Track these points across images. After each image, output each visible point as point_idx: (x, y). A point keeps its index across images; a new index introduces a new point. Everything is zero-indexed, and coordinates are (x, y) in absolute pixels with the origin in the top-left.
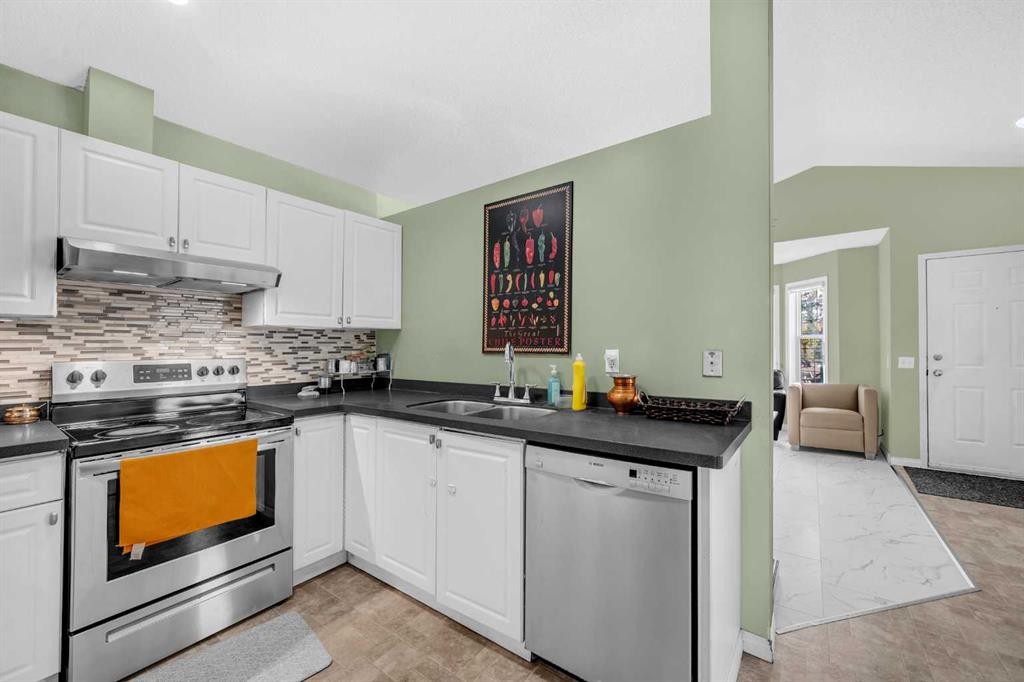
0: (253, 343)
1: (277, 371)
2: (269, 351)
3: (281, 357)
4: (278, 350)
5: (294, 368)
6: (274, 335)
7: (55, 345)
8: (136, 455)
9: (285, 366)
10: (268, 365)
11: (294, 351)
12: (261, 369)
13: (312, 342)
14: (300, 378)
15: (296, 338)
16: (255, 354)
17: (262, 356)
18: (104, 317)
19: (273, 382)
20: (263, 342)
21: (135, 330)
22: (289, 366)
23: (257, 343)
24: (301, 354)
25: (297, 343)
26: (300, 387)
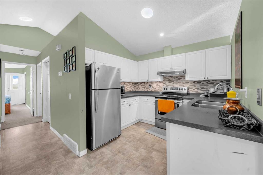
0: (190, 84)
1: (196, 90)
2: (194, 85)
3: (197, 87)
4: (196, 85)
5: (201, 89)
6: (195, 82)
7: (164, 84)
8: (160, 99)
9: (198, 89)
10: (194, 89)
11: (200, 85)
12: (192, 89)
13: (205, 83)
14: (202, 92)
15: (201, 82)
16: (191, 86)
17: (192, 87)
18: (168, 80)
19: (195, 92)
20: (193, 84)
21: (172, 82)
22: (199, 89)
23: (191, 84)
24: (202, 86)
25: (201, 84)
26: (201, 94)
